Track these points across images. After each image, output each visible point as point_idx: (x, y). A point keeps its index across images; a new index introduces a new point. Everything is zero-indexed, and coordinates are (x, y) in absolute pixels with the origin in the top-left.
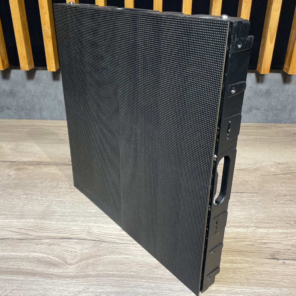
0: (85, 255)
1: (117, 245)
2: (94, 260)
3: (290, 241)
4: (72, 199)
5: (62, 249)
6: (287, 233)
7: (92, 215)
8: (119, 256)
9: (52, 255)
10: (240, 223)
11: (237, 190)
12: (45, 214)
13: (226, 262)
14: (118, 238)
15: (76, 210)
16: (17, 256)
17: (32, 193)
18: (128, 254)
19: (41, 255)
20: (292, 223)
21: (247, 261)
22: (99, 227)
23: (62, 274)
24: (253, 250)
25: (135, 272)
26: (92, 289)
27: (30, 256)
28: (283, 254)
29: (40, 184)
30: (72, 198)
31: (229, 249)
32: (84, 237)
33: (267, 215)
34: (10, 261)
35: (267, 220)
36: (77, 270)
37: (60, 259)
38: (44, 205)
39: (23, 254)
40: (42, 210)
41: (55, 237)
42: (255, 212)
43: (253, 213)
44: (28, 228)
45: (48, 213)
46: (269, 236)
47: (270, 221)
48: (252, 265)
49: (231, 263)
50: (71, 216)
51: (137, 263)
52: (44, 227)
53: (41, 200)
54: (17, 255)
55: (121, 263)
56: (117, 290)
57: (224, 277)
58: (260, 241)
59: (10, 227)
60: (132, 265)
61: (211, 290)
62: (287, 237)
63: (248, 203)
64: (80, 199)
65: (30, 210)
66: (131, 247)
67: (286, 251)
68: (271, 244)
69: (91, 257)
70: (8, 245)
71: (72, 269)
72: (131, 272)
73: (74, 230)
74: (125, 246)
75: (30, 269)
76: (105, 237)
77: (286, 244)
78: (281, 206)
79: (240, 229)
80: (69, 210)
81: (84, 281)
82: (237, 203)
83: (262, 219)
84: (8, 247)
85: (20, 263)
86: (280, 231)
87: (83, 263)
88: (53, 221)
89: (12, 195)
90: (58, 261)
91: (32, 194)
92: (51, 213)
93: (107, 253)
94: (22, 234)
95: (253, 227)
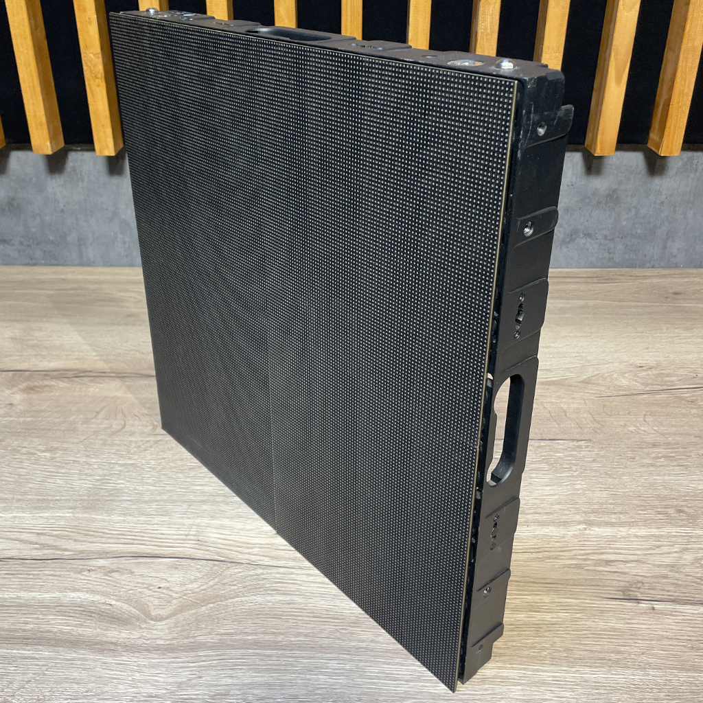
0: (191, 597)
1: (265, 571)
2: (212, 608)
3: (667, 555)
4: (159, 459)
5: (138, 583)
6: (658, 538)
7: (205, 498)
8: (269, 598)
9: (115, 597)
10: (550, 513)
11: (541, 434)
12: (97, 498)
13: (516, 609)
14: (267, 554)
15: (168, 488)
16: (33, 601)
17: (65, 445)
18: (290, 593)
19: (90, 597)
20: (671, 511)
21: (567, 606)
22: (222, 527)
23: (140, 642)
24: (579, 579)
25: (307, 635)
26: (209, 678)
27: (65, 601)
28: (649, 589)
29: (82, 424)
30: (159, 457)
31: (523, 577)
32: (189, 553)
33: (612, 493)
34: (19, 612)
35: (612, 506)
36: (173, 631)
37: (134, 607)
38: (94, 475)
39: (47, 596)
40: (90, 488)
41: (120, 553)
42: (585, 486)
43: (578, 490)
44: (58, 532)
45: (102, 496)
46: (618, 545)
47: (619, 509)
48: (578, 615)
49: (530, 611)
50: (157, 501)
51: (312, 615)
52: (94, 530)
53: (87, 463)
54: (34, 598)
55: (275, 614)
56: (266, 679)
57: (514, 644)
58: (596, 557)
59: (16, 530)
60: (300, 618)
61: (484, 675)
62: (659, 547)
63: (567, 464)
64: (176, 460)
65: (61, 489)
66: (297, 574)
67: (655, 580)
68: (621, 563)
69: (205, 601)
70: (13, 574)
71: (162, 630)
72: (299, 634)
73: (163, 536)
74: (284, 574)
75: (63, 632)
76: (236, 551)
77: (656, 563)
78: (645, 472)
79: (550, 527)
80: (151, 488)
81: (189, 659)
82: (543, 465)
83: (602, 504)
84: (12, 580)
85: (41, 616)
86: (643, 532)
87: (187, 614)
88: (116, 513)
89: (18, 452)
90: (130, 612)
91: (65, 450)
92: (110, 495)
93: (241, 590)
94: (44, 546)
95: (579, 523)
